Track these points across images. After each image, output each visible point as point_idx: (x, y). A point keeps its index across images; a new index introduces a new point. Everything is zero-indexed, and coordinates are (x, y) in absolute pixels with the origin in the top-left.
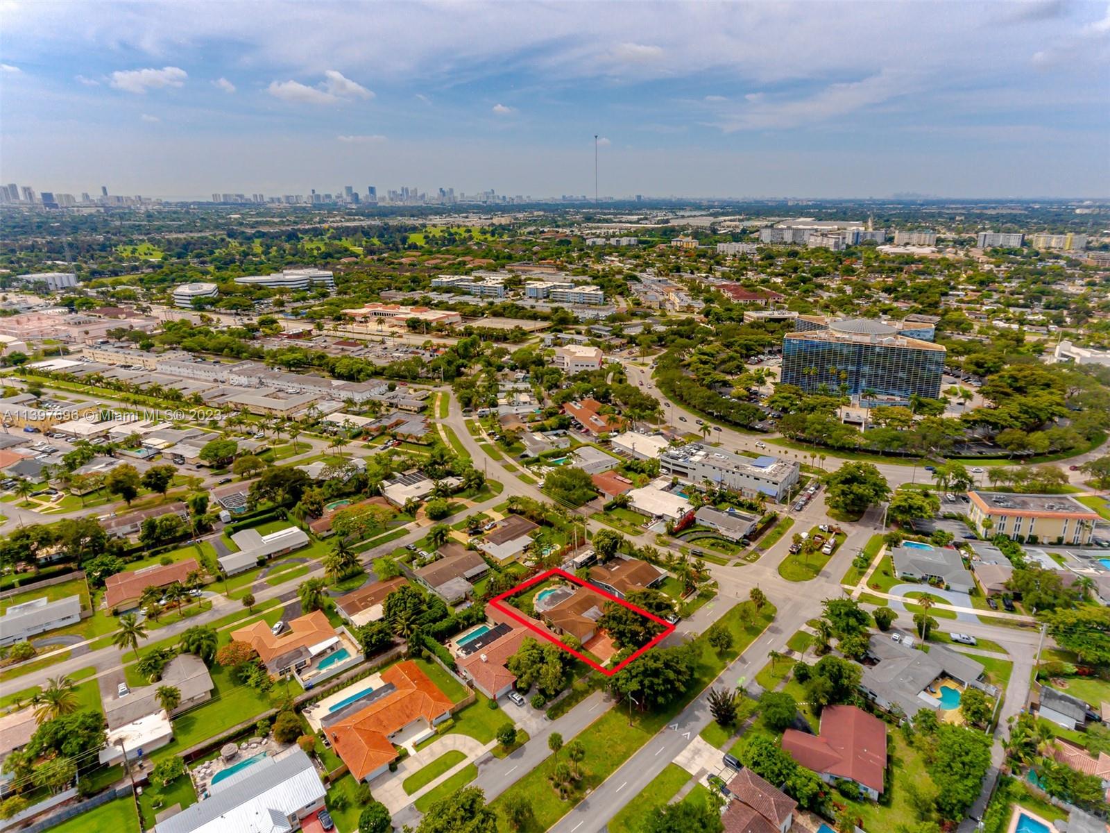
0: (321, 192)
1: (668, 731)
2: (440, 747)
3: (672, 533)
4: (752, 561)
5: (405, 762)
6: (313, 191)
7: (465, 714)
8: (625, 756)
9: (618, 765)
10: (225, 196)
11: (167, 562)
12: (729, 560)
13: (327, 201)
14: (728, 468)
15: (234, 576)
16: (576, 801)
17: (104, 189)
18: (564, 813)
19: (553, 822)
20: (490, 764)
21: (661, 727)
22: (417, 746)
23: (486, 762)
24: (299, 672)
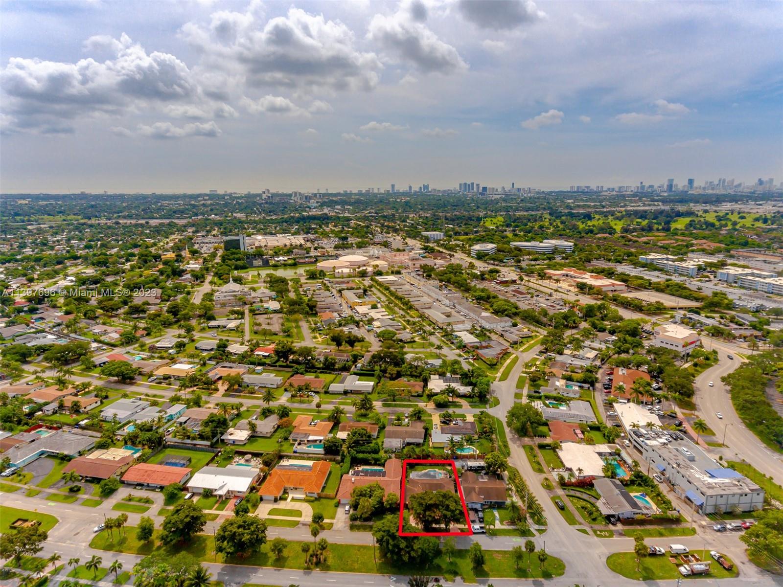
0: (646, 184)
1: (387, 578)
2: (297, 506)
3: (563, 484)
4: (598, 536)
5: (282, 502)
6: (642, 183)
7: (324, 501)
8: (352, 570)
9: (344, 571)
10: (578, 187)
11: (317, 377)
12: (580, 524)
13: (650, 190)
14: (671, 462)
15: (331, 394)
16: (308, 568)
17: (513, 184)
18: (299, 568)
19: (291, 568)
20: (304, 527)
21: (387, 573)
22: (293, 499)
23: (304, 525)
24: (299, 444)
